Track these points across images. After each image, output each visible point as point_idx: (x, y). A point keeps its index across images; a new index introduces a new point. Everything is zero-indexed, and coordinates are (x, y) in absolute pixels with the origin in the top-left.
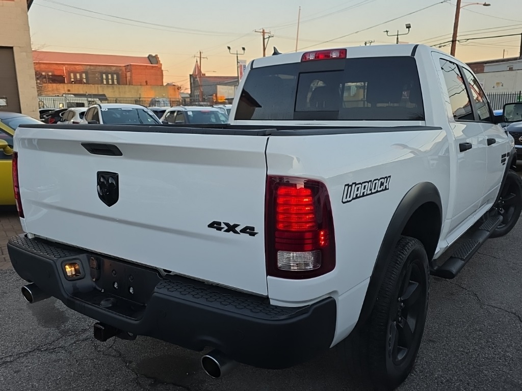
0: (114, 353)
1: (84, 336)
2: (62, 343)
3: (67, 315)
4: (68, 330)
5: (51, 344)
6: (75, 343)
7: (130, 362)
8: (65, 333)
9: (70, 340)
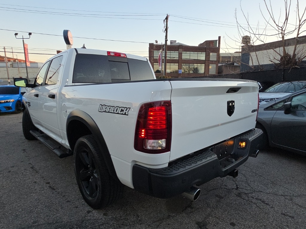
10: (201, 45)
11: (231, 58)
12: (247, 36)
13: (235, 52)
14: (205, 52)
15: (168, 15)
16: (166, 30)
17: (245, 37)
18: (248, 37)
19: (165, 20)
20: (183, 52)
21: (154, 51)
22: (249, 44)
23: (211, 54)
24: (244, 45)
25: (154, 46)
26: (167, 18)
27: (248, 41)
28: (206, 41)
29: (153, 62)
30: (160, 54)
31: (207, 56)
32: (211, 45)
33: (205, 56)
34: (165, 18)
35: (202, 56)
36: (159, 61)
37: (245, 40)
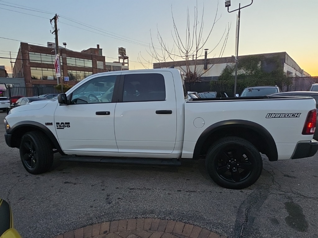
0: (274, 182)
1: (281, 193)
2: (293, 195)
3: (284, 205)
4: (287, 198)
5: (298, 196)
6: (287, 192)
7: (272, 178)
8: (289, 198)
9: (289, 194)
10: (84, 51)
11: (111, 67)
12: (122, 48)
13: (114, 62)
14: (92, 60)
15: (57, 15)
16: (56, 31)
17: (120, 49)
18: (124, 49)
19: (52, 19)
20: (67, 57)
21: (30, 53)
22: (125, 56)
23: (98, 62)
24: (121, 56)
25: (29, 47)
26: (55, 18)
27: (123, 53)
28: (91, 49)
29: (29, 65)
30: (56, 58)
31: (94, 64)
32: (96, 53)
33: (92, 63)
34: (53, 17)
35: (89, 64)
36: (56, 67)
37: (121, 52)
